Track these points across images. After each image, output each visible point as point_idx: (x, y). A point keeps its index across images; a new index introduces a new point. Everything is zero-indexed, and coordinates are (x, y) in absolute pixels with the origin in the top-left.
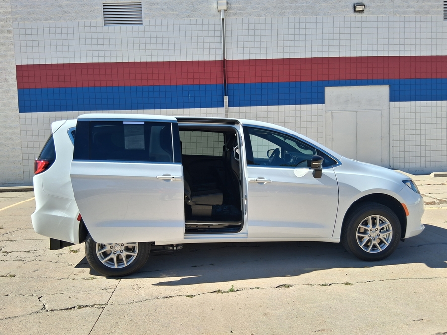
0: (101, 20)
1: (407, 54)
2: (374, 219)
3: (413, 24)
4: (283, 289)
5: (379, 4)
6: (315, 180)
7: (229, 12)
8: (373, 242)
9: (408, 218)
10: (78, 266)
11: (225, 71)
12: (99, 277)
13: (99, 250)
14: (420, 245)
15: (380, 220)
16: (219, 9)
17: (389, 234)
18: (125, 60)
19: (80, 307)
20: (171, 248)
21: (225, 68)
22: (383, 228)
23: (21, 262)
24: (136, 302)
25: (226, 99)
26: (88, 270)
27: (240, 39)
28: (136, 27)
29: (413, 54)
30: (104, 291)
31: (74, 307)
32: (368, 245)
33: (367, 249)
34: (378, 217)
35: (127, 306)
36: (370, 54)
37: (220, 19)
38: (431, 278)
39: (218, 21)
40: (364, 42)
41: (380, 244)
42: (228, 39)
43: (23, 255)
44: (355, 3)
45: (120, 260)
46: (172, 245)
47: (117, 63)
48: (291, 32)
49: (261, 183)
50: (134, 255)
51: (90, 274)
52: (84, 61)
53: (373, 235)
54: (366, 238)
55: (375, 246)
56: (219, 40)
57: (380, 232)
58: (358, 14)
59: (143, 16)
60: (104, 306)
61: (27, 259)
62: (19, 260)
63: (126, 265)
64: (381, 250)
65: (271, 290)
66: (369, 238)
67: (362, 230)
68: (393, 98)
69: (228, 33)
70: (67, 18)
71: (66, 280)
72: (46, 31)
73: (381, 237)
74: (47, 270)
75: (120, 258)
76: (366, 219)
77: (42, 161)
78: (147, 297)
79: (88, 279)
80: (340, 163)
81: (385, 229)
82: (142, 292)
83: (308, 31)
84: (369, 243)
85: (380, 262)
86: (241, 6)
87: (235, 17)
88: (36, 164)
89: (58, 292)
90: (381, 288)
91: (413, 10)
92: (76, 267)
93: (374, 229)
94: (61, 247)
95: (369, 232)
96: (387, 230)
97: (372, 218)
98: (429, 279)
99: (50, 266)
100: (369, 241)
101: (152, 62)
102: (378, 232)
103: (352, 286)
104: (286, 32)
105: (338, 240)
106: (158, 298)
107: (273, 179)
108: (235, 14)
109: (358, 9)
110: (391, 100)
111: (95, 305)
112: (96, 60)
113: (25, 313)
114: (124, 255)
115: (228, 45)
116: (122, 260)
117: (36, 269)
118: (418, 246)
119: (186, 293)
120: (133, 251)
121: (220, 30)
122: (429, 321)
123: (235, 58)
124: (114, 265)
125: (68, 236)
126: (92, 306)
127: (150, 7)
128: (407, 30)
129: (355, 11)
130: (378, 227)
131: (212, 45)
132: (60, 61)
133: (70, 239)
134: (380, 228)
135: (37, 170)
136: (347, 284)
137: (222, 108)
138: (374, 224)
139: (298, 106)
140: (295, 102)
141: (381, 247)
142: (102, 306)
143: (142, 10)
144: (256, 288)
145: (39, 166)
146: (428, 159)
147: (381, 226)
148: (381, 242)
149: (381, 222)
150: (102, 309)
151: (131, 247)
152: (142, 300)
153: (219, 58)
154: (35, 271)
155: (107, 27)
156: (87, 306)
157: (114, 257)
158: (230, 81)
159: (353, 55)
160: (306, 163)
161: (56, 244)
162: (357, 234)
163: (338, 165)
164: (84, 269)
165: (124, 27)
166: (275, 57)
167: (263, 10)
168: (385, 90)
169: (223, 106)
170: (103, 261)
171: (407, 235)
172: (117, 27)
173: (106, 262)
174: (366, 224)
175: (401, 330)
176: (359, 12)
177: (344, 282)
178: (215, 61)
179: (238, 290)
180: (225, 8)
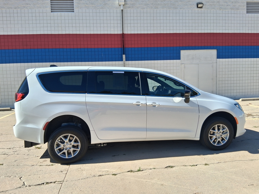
0: (49, 9)
1: (227, 32)
2: (218, 126)
3: (230, 15)
4: (169, 169)
5: (211, 3)
6: (186, 104)
7: (126, 6)
8: (218, 140)
9: (238, 125)
10: (42, 158)
11: (123, 40)
12: (56, 164)
13: (57, 148)
14: (243, 141)
15: (222, 127)
16: (120, 4)
17: (227, 135)
18: (64, 33)
19: (47, 183)
20: (100, 145)
21: (123, 38)
22: (224, 132)
23: (5, 155)
24: (82, 179)
25: (124, 56)
26: (49, 159)
27: (132, 22)
28: (70, 13)
29: (230, 32)
30: (61, 173)
31: (43, 184)
32: (215, 141)
33: (214, 144)
34: (221, 125)
35: (76, 182)
36: (206, 32)
37: (120, 10)
38: (253, 160)
39: (119, 11)
40: (203, 25)
41: (222, 140)
42: (125, 22)
43: (7, 151)
44: (198, 2)
45: (69, 154)
46: (101, 144)
47: (59, 35)
48: (162, 18)
49: (155, 106)
50: (78, 150)
51: (50, 162)
52: (39, 33)
53: (218, 135)
54: (214, 137)
55: (219, 142)
56: (120, 22)
57: (222, 133)
58: (200, 9)
59: (74, 7)
60: (62, 182)
61: (9, 154)
62: (4, 154)
63: (73, 156)
64: (223, 144)
65: (163, 169)
66: (216, 137)
67: (212, 133)
68: (219, 56)
69: (125, 18)
70: (28, 7)
71: (36, 166)
72: (16, 15)
73: (223, 137)
74: (23, 160)
75: (69, 152)
76: (214, 126)
77: (20, 94)
78: (88, 176)
79: (49, 165)
80: (200, 94)
81: (225, 132)
82: (84, 172)
83: (171, 18)
84: (216, 140)
85: (222, 151)
86: (133, 2)
87: (129, 9)
88: (16, 96)
89: (32, 174)
90: (226, 166)
91: (230, 7)
92: (41, 158)
93: (219, 132)
94: (32, 146)
95: (216, 134)
96: (226, 132)
97: (217, 126)
98: (252, 160)
99: (25, 157)
100: (216, 139)
101: (80, 34)
102: (221, 134)
103: (209, 166)
104: (158, 18)
105: (198, 139)
106: (94, 176)
107: (161, 104)
108: (129, 7)
109: (199, 6)
110: (218, 58)
111: (56, 181)
112: (46, 33)
113: (12, 188)
114: (72, 150)
115: (125, 25)
116: (71, 153)
117: (16, 160)
118: (242, 141)
119: (111, 172)
120: (77, 148)
121: (120, 16)
122: (257, 185)
123: (129, 33)
124: (66, 156)
125: (37, 139)
126: (55, 182)
127: (79, 2)
128: (227, 18)
129: (198, 7)
130: (221, 131)
131: (116, 25)
132: (24, 33)
133: (38, 142)
134: (222, 131)
135: (17, 99)
136: (206, 164)
137: (121, 62)
138: (219, 129)
139: (165, 61)
140: (164, 59)
141: (222, 142)
142: (61, 182)
143: (74, 3)
144: (153, 168)
145: (18, 96)
146: (238, 91)
147: (222, 130)
148: (223, 139)
149: (222, 128)
150: (61, 184)
151: (76, 145)
152: (85, 178)
153: (120, 32)
154: (15, 161)
155: (53, 13)
156: (51, 183)
157: (66, 151)
158: (126, 46)
159: (197, 32)
160: (180, 94)
161: (28, 144)
162: (209, 135)
163: (199, 95)
164: (46, 159)
165: (63, 13)
166: (152, 32)
167: (145, 5)
168: (214, 52)
169: (122, 60)
170: (59, 154)
171: (237, 135)
172: (59, 13)
173: (61, 154)
174: (214, 129)
175: (243, 191)
176: (200, 7)
177: (204, 163)
178: (118, 34)
179: (143, 170)
180: (123, 3)
